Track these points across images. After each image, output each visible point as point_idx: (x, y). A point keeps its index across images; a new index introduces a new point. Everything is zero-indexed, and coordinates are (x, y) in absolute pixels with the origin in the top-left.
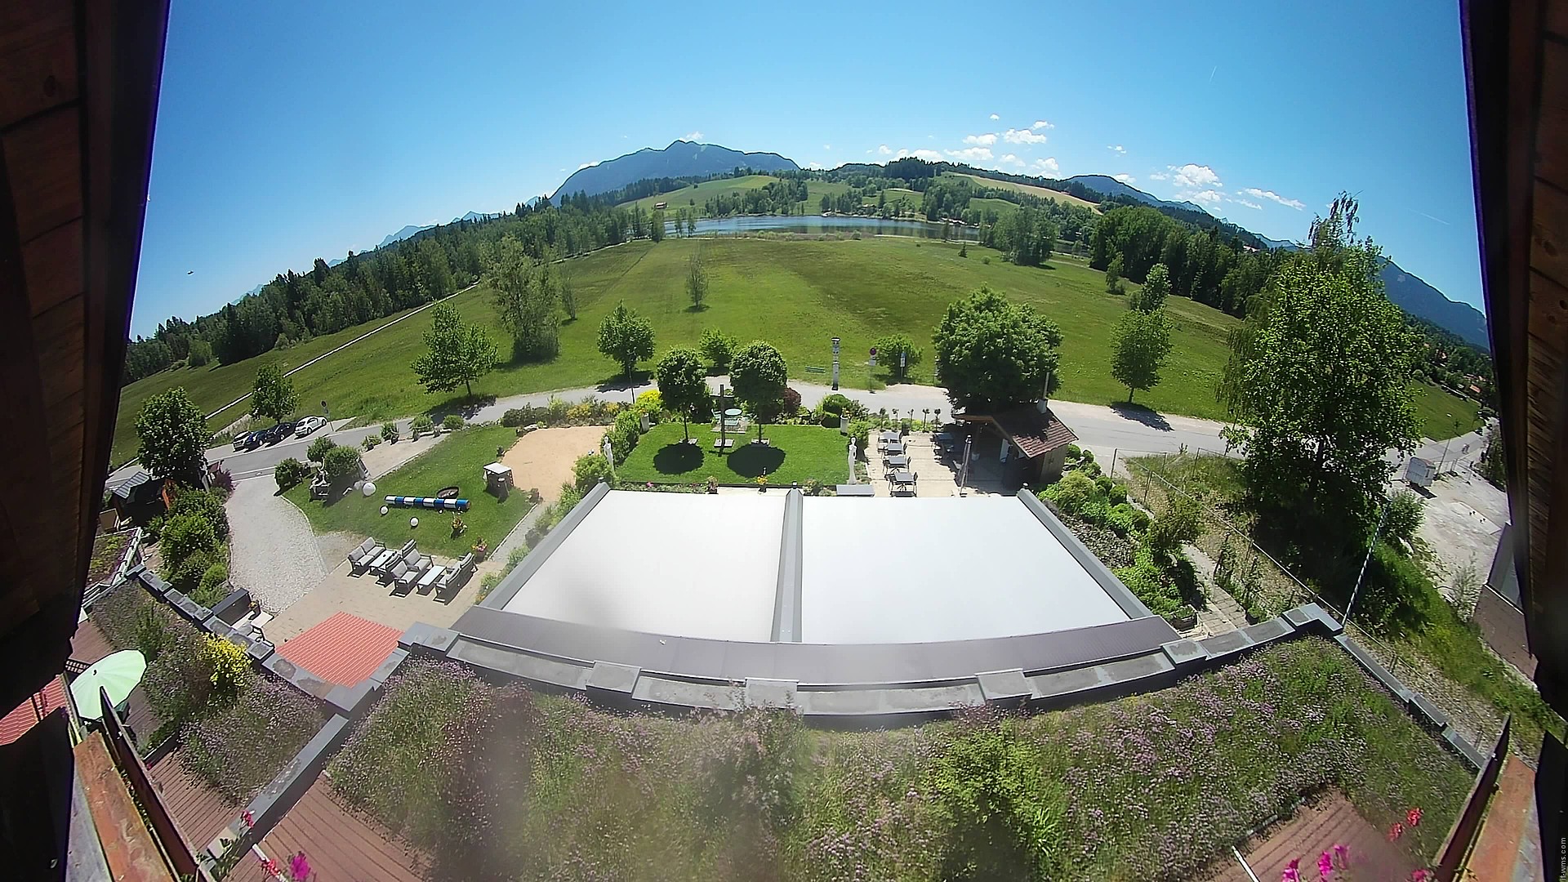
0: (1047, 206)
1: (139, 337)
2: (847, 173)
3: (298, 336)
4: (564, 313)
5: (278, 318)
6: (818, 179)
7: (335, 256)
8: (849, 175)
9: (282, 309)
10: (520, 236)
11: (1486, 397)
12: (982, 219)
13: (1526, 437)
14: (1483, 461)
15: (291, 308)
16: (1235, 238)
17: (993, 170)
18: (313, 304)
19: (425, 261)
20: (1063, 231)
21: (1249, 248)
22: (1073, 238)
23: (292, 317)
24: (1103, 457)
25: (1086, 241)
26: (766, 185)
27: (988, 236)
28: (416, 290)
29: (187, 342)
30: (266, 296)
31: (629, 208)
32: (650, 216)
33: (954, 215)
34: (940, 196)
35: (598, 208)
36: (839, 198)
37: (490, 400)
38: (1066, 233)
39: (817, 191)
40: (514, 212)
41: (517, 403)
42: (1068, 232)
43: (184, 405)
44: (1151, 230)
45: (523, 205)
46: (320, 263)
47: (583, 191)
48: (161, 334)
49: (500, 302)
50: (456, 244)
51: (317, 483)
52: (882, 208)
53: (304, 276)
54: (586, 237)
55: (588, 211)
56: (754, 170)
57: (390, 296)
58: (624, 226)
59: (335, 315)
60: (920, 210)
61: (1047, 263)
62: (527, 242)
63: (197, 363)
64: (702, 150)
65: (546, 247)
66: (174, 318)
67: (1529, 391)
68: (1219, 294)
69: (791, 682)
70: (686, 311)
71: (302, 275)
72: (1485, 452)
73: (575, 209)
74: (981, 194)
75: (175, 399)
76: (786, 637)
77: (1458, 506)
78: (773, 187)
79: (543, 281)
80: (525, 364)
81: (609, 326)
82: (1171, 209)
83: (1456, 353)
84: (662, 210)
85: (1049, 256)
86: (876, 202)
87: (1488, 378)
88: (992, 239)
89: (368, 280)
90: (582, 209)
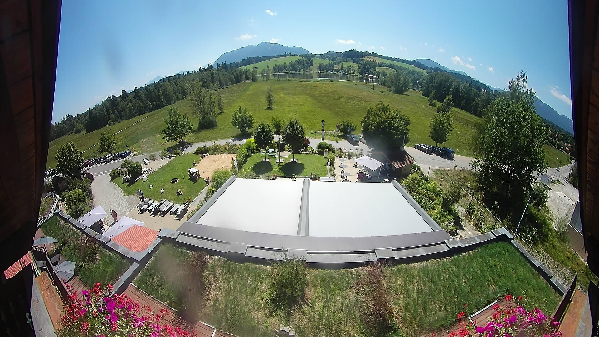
0: (406, 71)
1: (55, 122)
2: (328, 55)
3: (116, 120)
4: (218, 110)
5: (108, 114)
6: (317, 58)
7: (130, 90)
8: (329, 56)
9: (109, 110)
10: (201, 80)
11: (571, 152)
12: (381, 75)
13: (586, 168)
14: (570, 177)
15: (113, 110)
16: (479, 86)
17: (386, 56)
18: (122, 108)
19: (164, 91)
20: (412, 80)
21: (484, 90)
22: (416, 84)
23: (114, 113)
24: (425, 169)
25: (421, 85)
26: (297, 59)
27: (383, 82)
28: (161, 102)
29: (74, 124)
30: (103, 105)
31: (243, 68)
32: (251, 71)
33: (370, 73)
34: (365, 65)
35: (232, 69)
36: (325, 65)
37: (190, 144)
38: (413, 82)
39: (317, 62)
40: (199, 71)
41: (201, 145)
42: (414, 81)
43: (73, 148)
44: (447, 81)
45: (202, 68)
46: (124, 92)
47: (225, 62)
48: (64, 121)
49: (194, 106)
50: (176, 83)
51: (125, 177)
52: (342, 69)
53: (118, 97)
54: (227, 80)
55: (228, 69)
56: (292, 54)
57: (151, 104)
58: (241, 76)
59: (130, 111)
60: (357, 71)
61: (406, 93)
62: (204, 82)
63: (78, 132)
64: (272, 46)
65: (211, 84)
66: (68, 115)
67: (588, 150)
68: (472, 108)
69: (305, 250)
70: (266, 109)
71: (117, 97)
72: (571, 173)
73: (222, 69)
74: (381, 65)
75: (70, 146)
76: (303, 234)
77: (559, 193)
78: (299, 61)
79: (210, 98)
80: (203, 130)
81: (235, 115)
82: (454, 74)
83: (561, 135)
84: (256, 69)
85: (407, 90)
86: (340, 67)
87: (573, 145)
88: (384, 83)
89: (143, 98)
90: (225, 69)
